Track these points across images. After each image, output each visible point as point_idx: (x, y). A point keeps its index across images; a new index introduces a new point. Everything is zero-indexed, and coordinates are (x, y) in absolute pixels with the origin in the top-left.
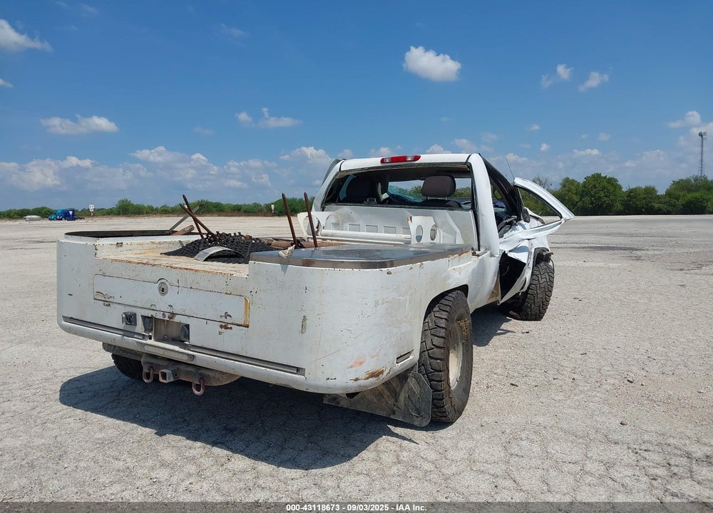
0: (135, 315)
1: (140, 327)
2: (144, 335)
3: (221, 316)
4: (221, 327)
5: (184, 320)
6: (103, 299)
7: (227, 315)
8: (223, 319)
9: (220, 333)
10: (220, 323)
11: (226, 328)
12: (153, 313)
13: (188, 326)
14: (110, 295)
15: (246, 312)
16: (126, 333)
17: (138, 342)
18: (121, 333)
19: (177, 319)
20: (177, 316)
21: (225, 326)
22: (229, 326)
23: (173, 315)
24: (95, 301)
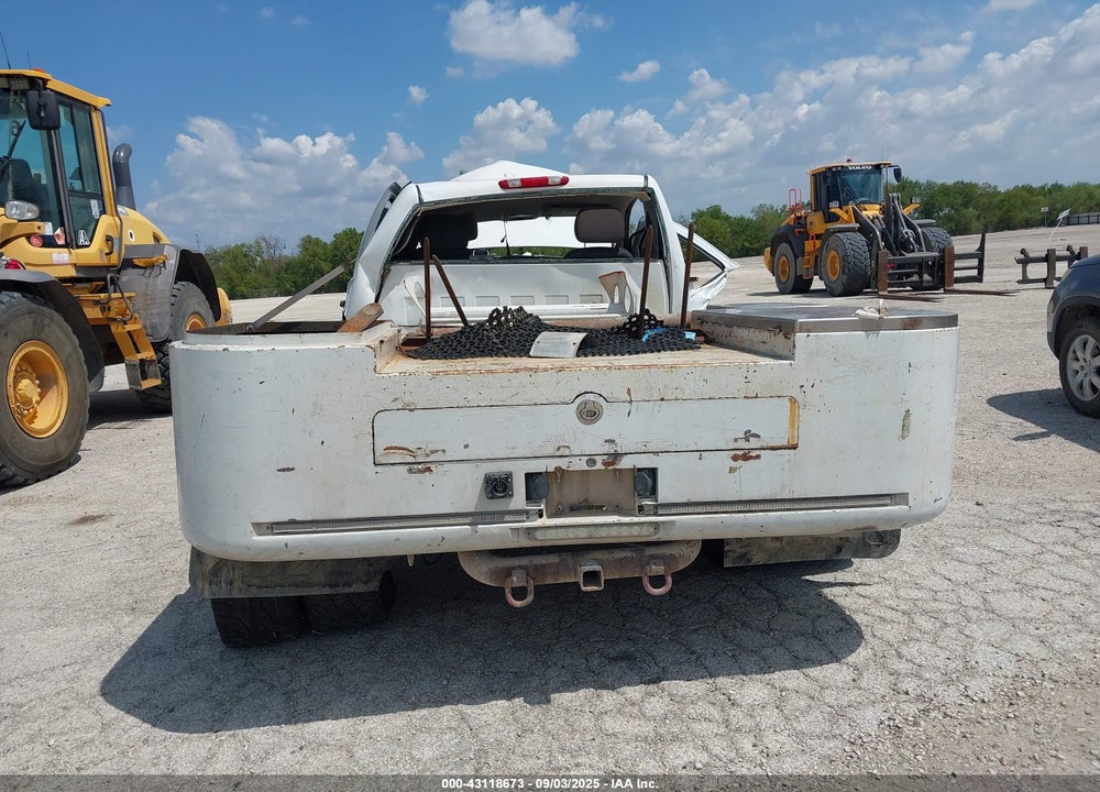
0: (509, 476)
1: (519, 499)
2: (527, 512)
3: (736, 440)
4: (735, 458)
5: (644, 462)
6: (411, 460)
7: (748, 435)
8: (742, 444)
9: (732, 470)
10: (733, 453)
11: (746, 458)
12: (563, 463)
13: (653, 472)
14: (432, 447)
15: (792, 424)
16: (479, 519)
17: (512, 529)
18: (469, 520)
19: (626, 463)
20: (625, 458)
21: (744, 455)
22: (753, 454)
23: (616, 456)
24: (379, 469)
